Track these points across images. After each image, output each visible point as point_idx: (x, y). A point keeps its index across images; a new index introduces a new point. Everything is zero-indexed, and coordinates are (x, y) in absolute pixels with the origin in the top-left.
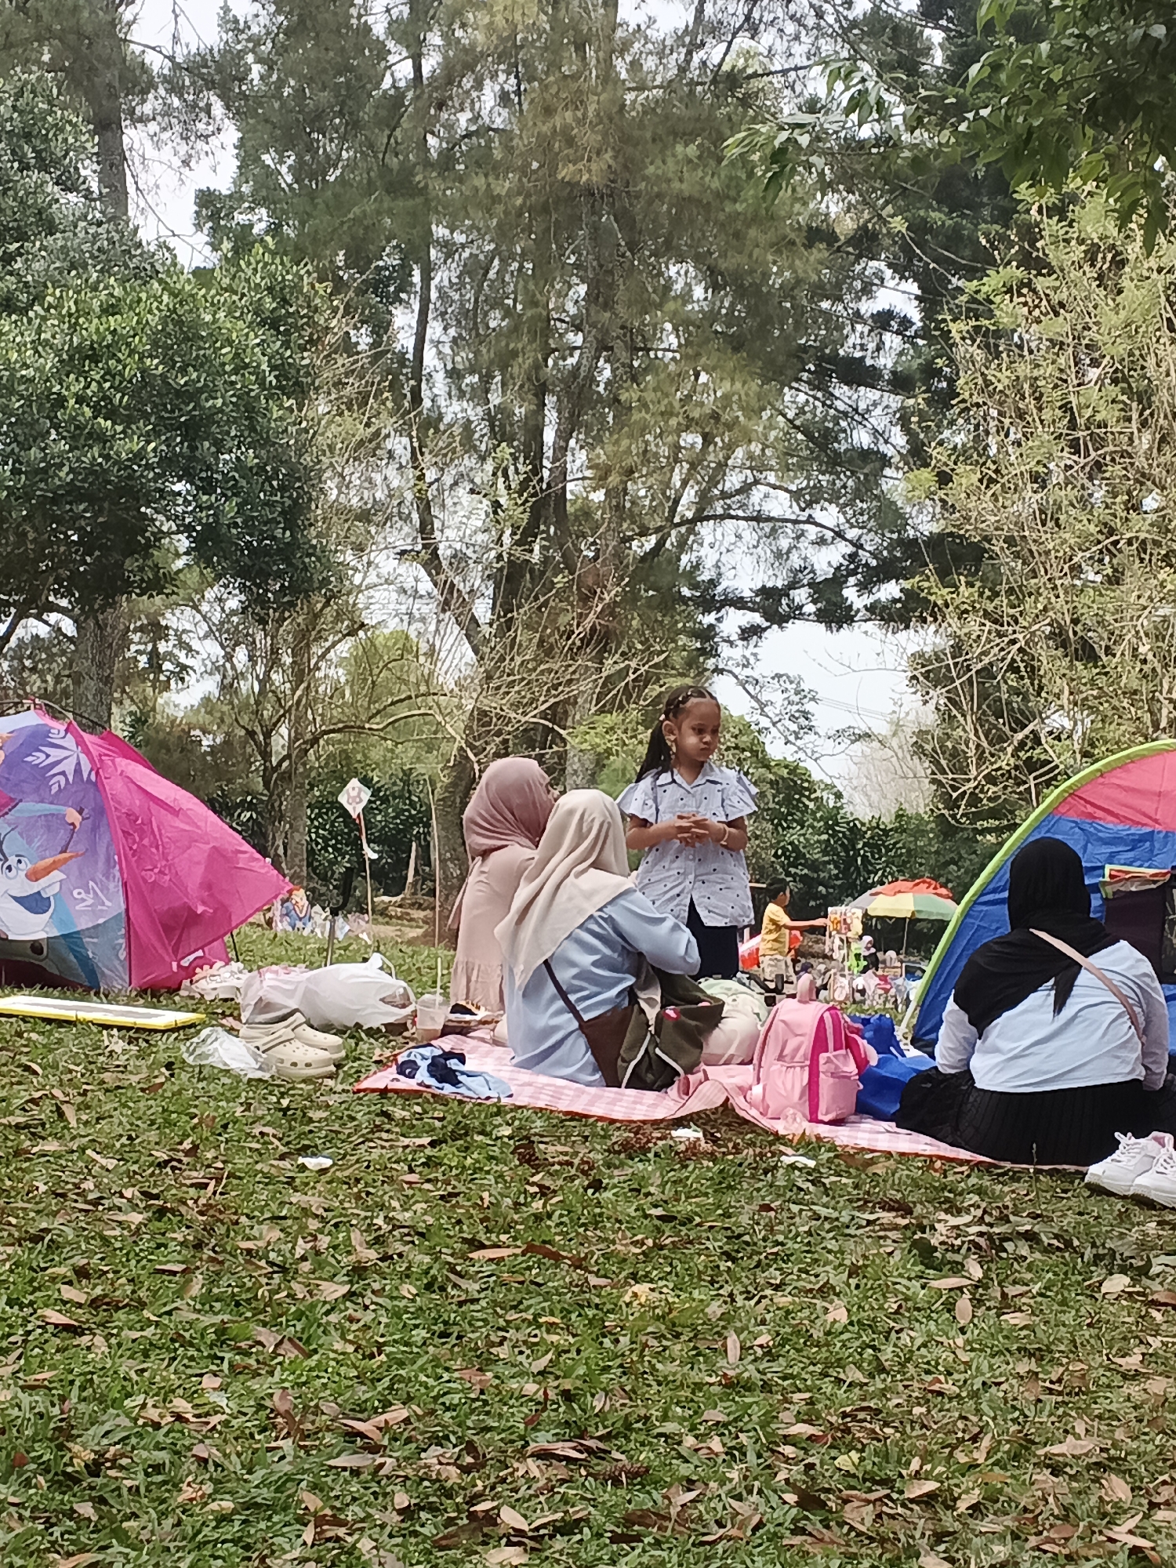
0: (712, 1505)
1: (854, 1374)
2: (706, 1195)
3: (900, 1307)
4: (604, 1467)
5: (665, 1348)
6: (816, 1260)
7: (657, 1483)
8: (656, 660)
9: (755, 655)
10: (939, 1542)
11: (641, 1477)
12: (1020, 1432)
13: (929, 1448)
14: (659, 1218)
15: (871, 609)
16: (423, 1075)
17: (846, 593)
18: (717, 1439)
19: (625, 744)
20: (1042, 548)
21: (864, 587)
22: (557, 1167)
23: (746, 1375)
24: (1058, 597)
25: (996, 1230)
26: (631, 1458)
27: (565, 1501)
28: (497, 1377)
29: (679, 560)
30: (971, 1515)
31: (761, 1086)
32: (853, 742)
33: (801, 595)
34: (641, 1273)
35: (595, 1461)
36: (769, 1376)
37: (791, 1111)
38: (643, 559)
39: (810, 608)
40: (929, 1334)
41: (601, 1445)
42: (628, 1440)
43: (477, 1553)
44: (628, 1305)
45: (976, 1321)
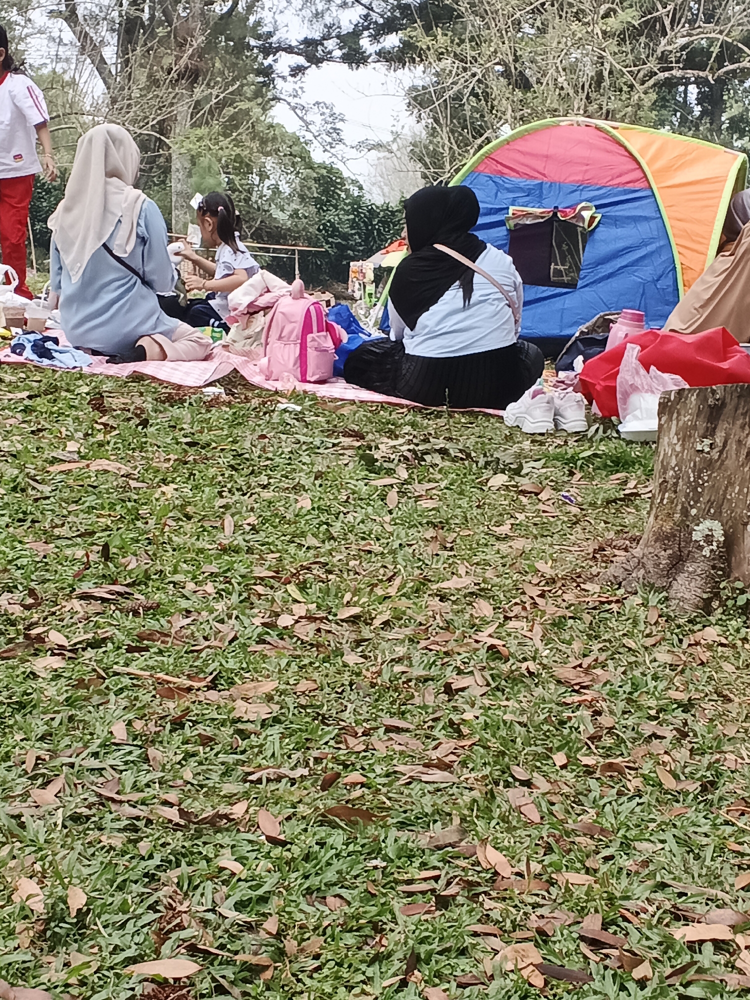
0: (202, 626)
1: (312, 541)
2: (222, 429)
3: (349, 498)
4: (128, 604)
5: (181, 527)
6: (295, 469)
7: (165, 614)
8: (231, 89)
9: (301, 88)
10: (358, 646)
11: (154, 610)
12: (421, 574)
13: (358, 587)
14: (187, 444)
15: (379, 54)
16: (28, 353)
17: (362, 42)
18: (210, 584)
19: (210, 149)
20: (493, 8)
21: (375, 38)
22: (119, 412)
23: (235, 543)
24: (503, 43)
25: (420, 448)
26: (148, 598)
27: (97, 626)
28: (57, 547)
29: (248, 19)
30: (382, 629)
31: (266, 359)
32: (369, 150)
33: (331, 44)
34: (169, 479)
35: (124, 600)
36: (252, 543)
37: (286, 374)
38: (222, 17)
39: (338, 53)
40: (367, 515)
41: (128, 590)
42: (147, 586)
43: (28, 661)
44: (157, 500)
45: (400, 505)
